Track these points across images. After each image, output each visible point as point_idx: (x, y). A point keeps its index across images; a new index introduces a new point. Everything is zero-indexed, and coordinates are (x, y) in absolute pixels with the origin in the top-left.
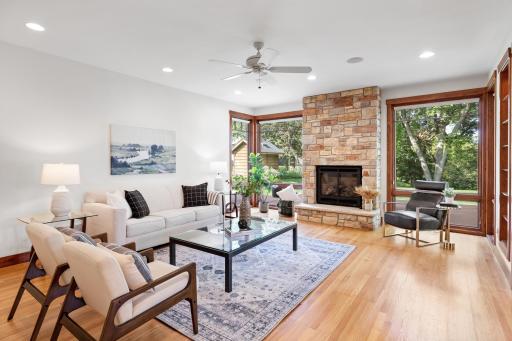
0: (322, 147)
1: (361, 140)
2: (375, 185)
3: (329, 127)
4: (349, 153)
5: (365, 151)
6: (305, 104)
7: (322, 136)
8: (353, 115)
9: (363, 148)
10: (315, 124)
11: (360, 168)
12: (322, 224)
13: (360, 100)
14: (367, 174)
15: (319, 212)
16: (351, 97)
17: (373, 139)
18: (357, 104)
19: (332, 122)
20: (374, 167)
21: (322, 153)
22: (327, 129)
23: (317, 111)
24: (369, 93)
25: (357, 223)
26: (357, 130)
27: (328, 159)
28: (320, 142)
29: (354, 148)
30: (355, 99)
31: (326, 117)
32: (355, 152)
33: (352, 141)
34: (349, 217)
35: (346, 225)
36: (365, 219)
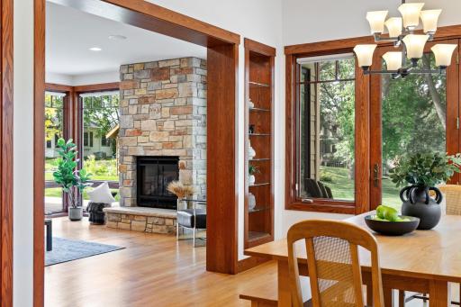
0: (139, 132)
1: (178, 123)
2: (191, 180)
3: (147, 106)
4: (166, 140)
5: (181, 137)
6: (122, 75)
7: (140, 118)
8: (170, 92)
9: (180, 134)
10: (132, 102)
11: (177, 158)
12: (130, 230)
13: (176, 72)
14: (183, 167)
15: (127, 215)
16: (168, 68)
17: (188, 122)
18: (174, 78)
19: (150, 100)
20: (190, 158)
21: (140, 138)
22: (145, 109)
23: (135, 84)
24: (184, 65)
25: (164, 227)
26: (173, 111)
27: (146, 148)
28: (137, 124)
29: (171, 133)
30: (172, 72)
31: (143, 92)
32: (172, 139)
33: (169, 125)
34: (156, 220)
35: (154, 230)
36: (171, 221)
